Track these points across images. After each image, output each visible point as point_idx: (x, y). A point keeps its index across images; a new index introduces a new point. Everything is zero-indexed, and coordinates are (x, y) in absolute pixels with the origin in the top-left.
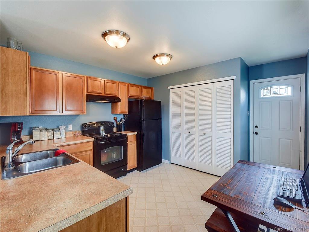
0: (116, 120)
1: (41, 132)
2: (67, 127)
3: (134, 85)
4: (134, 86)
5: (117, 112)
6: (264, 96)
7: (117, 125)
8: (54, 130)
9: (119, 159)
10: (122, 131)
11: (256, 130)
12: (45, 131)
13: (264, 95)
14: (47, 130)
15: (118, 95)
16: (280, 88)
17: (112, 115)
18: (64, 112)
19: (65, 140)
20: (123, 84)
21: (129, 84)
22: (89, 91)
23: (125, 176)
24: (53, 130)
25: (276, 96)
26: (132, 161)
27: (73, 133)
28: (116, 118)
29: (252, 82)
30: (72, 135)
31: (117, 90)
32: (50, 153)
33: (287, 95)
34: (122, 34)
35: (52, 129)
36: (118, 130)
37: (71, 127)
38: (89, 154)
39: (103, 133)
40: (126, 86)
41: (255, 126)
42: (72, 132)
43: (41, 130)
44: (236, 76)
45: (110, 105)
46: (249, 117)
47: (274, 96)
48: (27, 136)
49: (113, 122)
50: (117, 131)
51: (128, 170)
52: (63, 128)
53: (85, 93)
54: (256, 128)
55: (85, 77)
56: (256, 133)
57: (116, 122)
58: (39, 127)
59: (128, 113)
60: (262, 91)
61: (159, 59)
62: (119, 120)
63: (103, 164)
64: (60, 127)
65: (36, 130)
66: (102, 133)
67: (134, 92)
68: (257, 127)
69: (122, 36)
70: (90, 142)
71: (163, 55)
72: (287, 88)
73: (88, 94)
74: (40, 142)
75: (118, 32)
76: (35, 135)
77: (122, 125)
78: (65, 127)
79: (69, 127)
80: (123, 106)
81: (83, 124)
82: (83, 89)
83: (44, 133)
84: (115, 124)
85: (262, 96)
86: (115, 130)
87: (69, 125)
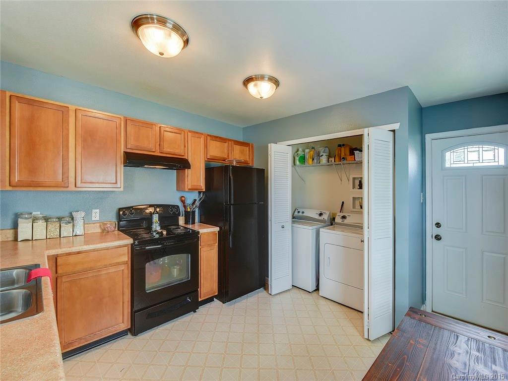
0: (183, 202)
1: (34, 224)
2: (88, 213)
3: (217, 137)
4: (218, 139)
5: (184, 187)
6: (452, 166)
7: (186, 212)
8: (63, 219)
9: (182, 280)
10: (193, 223)
11: (437, 231)
12: (44, 221)
13: (452, 162)
14: (46, 219)
15: (186, 154)
16: (484, 149)
17: (177, 192)
18: (77, 186)
19: (83, 239)
20: (197, 134)
21: (208, 135)
22: (129, 146)
23: (195, 312)
24: (60, 219)
25: (475, 165)
26: (209, 282)
27: (100, 226)
28: (183, 199)
29: (428, 137)
30: (99, 230)
31: (185, 147)
32: (17, 275)
33: (497, 164)
34: (171, 26)
35: (57, 218)
36: (187, 222)
37: (98, 215)
38: (123, 270)
39: (156, 227)
40: (202, 140)
41: (434, 224)
42: (98, 225)
43: (35, 220)
44: (399, 124)
45: (174, 173)
46: (423, 205)
47: (471, 165)
48: (9, 231)
49: (178, 206)
50: (185, 224)
51: (199, 300)
52: (79, 216)
53: (123, 150)
54: (437, 227)
55: (122, 119)
56: (438, 238)
57: (185, 206)
58: (31, 214)
59: (204, 190)
60: (448, 154)
61: (255, 85)
62: (189, 201)
63: (149, 290)
64: (74, 214)
65: (26, 218)
66: (154, 227)
67: (216, 150)
68: (438, 225)
69: (172, 29)
70: (125, 246)
71: (262, 78)
72: (496, 151)
73: (128, 151)
74: (32, 242)
75: (162, 21)
76: (21, 228)
77: (194, 212)
78: (83, 214)
79: (94, 215)
80: (196, 177)
81: (120, 209)
82: (118, 141)
83: (40, 225)
84: (182, 209)
85: (447, 165)
86: (181, 221)
87: (93, 210)
